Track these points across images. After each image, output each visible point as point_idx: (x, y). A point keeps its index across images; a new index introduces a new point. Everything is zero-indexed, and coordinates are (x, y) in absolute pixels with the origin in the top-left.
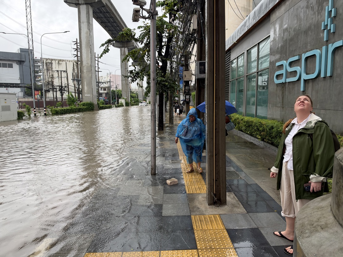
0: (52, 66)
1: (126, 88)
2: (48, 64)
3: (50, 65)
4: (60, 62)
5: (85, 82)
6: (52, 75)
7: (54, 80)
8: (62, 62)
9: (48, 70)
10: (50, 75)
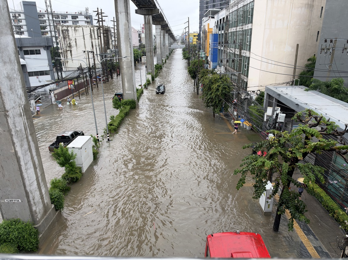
0: (68, 33)
1: (151, 60)
2: (64, 31)
3: (67, 32)
4: (77, 28)
5: (126, 79)
6: (70, 44)
7: (72, 49)
8: (79, 28)
9: (64, 38)
10: (67, 44)
